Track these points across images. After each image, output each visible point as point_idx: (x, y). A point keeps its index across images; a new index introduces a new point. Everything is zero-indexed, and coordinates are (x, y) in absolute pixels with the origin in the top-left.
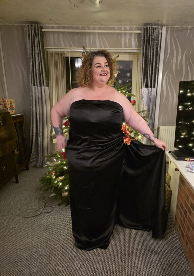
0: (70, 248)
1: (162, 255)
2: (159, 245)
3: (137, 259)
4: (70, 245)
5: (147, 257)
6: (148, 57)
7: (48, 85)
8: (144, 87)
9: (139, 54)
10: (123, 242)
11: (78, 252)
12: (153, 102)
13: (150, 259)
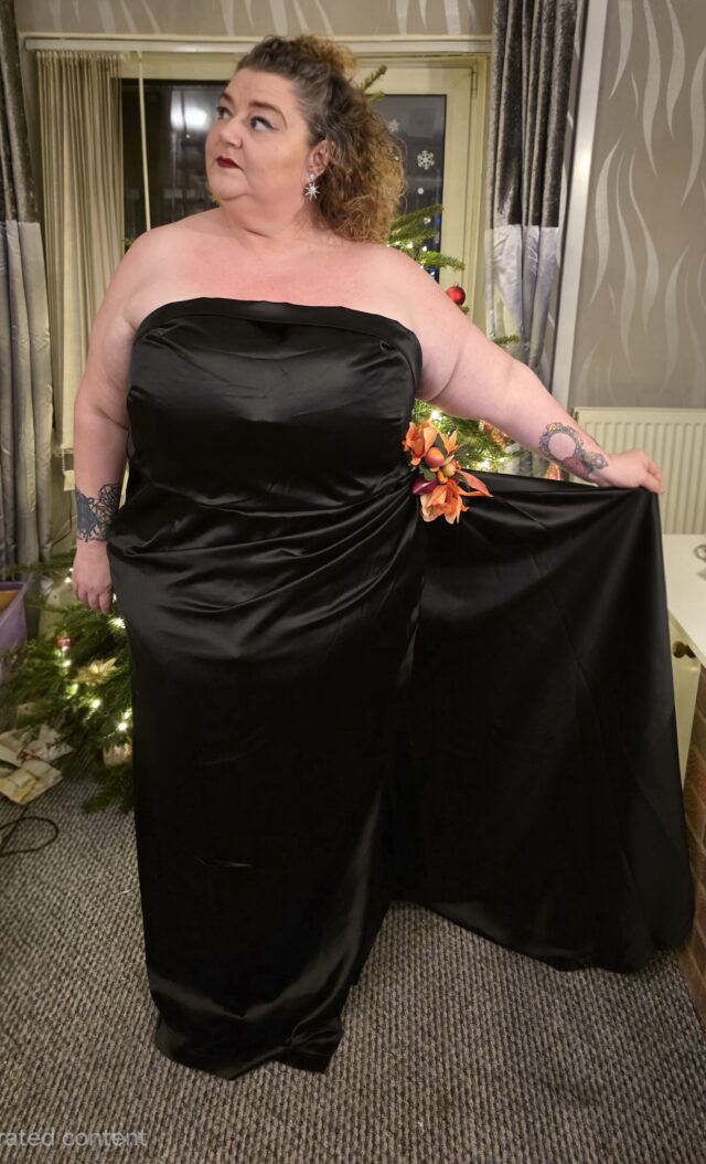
0: (138, 1061)
1: (614, 1110)
2: (596, 1047)
3: (481, 1132)
4: (136, 1047)
5: (538, 1125)
6: (525, 74)
7: (38, 214)
8: (505, 221)
9: (476, 63)
10: (409, 1028)
11: (176, 1094)
12: (549, 295)
13: (554, 1136)
